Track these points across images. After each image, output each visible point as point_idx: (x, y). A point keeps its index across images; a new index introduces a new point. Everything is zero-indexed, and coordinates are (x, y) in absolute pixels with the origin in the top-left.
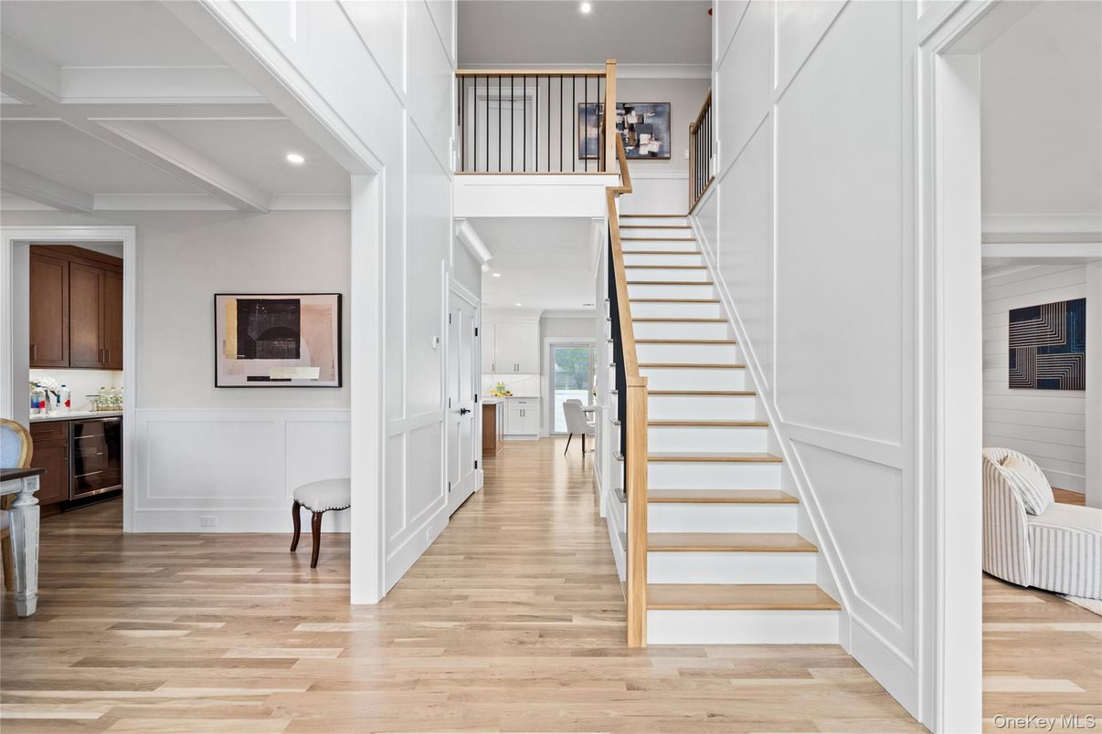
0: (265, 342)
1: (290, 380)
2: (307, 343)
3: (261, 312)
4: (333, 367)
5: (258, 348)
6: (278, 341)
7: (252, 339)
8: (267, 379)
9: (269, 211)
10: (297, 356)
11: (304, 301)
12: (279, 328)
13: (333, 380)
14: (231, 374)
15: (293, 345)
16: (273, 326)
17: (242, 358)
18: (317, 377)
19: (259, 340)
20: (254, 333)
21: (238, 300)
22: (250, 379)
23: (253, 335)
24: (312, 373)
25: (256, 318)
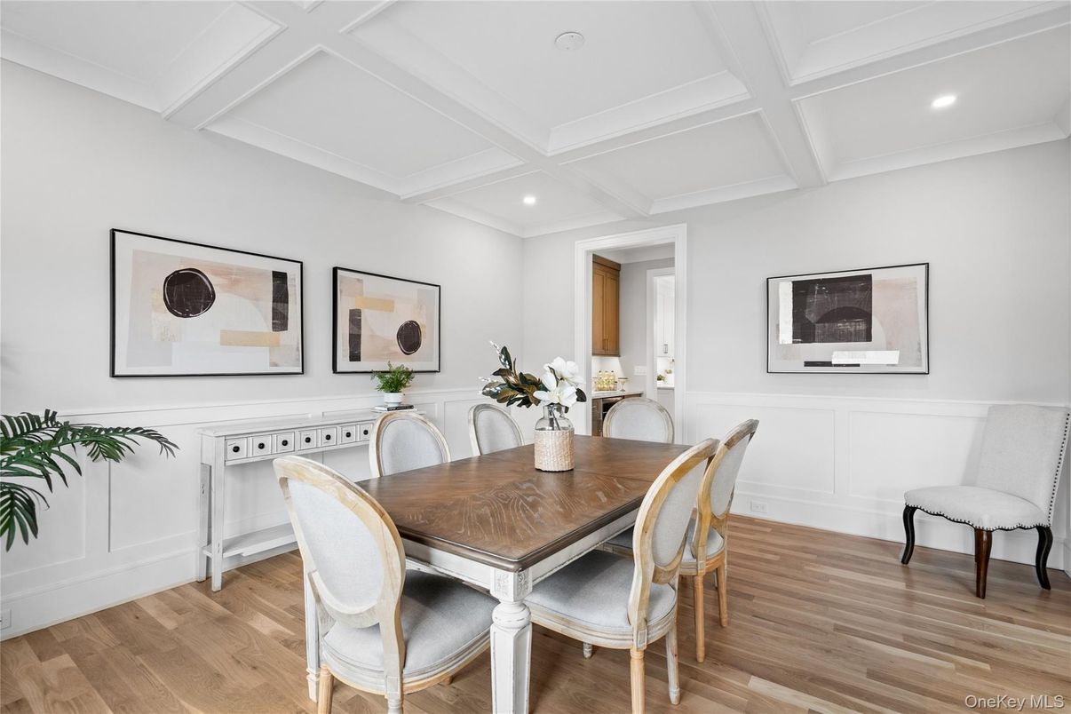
0: (826, 325)
1: (858, 365)
2: (882, 324)
3: (820, 292)
4: (919, 350)
5: (818, 331)
6: (844, 322)
7: (810, 322)
8: (829, 364)
9: (828, 183)
10: (869, 338)
11: (877, 277)
12: (844, 308)
13: (920, 365)
14: (785, 359)
15: (862, 327)
16: (836, 306)
17: (798, 342)
18: (896, 363)
19: (818, 322)
20: (812, 315)
21: (793, 282)
22: (807, 364)
23: (811, 317)
24: (890, 358)
25: (815, 299)
